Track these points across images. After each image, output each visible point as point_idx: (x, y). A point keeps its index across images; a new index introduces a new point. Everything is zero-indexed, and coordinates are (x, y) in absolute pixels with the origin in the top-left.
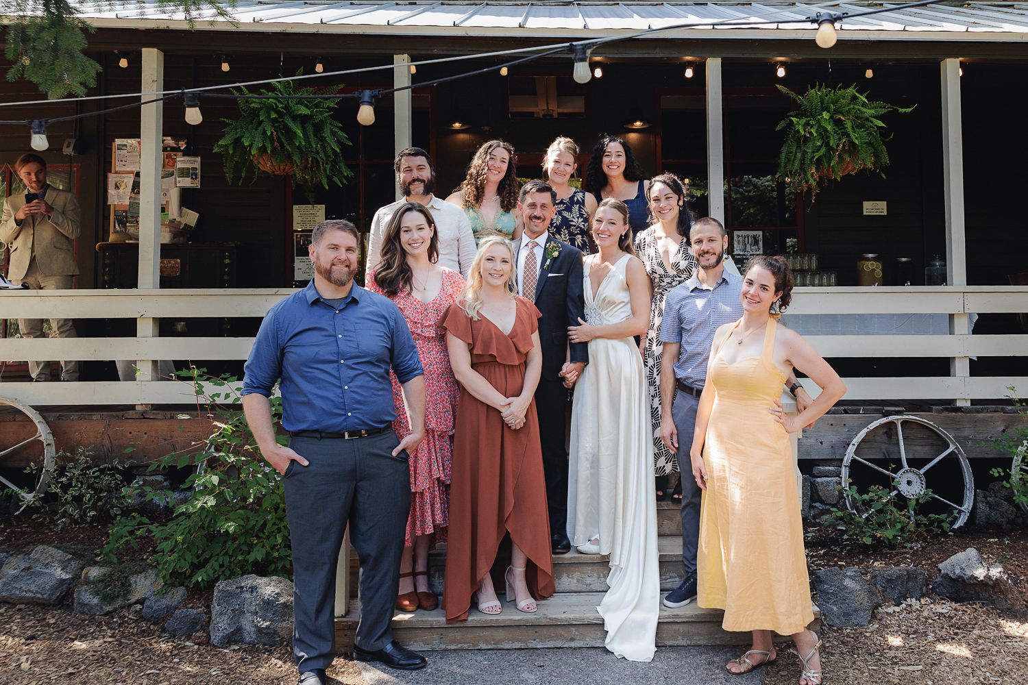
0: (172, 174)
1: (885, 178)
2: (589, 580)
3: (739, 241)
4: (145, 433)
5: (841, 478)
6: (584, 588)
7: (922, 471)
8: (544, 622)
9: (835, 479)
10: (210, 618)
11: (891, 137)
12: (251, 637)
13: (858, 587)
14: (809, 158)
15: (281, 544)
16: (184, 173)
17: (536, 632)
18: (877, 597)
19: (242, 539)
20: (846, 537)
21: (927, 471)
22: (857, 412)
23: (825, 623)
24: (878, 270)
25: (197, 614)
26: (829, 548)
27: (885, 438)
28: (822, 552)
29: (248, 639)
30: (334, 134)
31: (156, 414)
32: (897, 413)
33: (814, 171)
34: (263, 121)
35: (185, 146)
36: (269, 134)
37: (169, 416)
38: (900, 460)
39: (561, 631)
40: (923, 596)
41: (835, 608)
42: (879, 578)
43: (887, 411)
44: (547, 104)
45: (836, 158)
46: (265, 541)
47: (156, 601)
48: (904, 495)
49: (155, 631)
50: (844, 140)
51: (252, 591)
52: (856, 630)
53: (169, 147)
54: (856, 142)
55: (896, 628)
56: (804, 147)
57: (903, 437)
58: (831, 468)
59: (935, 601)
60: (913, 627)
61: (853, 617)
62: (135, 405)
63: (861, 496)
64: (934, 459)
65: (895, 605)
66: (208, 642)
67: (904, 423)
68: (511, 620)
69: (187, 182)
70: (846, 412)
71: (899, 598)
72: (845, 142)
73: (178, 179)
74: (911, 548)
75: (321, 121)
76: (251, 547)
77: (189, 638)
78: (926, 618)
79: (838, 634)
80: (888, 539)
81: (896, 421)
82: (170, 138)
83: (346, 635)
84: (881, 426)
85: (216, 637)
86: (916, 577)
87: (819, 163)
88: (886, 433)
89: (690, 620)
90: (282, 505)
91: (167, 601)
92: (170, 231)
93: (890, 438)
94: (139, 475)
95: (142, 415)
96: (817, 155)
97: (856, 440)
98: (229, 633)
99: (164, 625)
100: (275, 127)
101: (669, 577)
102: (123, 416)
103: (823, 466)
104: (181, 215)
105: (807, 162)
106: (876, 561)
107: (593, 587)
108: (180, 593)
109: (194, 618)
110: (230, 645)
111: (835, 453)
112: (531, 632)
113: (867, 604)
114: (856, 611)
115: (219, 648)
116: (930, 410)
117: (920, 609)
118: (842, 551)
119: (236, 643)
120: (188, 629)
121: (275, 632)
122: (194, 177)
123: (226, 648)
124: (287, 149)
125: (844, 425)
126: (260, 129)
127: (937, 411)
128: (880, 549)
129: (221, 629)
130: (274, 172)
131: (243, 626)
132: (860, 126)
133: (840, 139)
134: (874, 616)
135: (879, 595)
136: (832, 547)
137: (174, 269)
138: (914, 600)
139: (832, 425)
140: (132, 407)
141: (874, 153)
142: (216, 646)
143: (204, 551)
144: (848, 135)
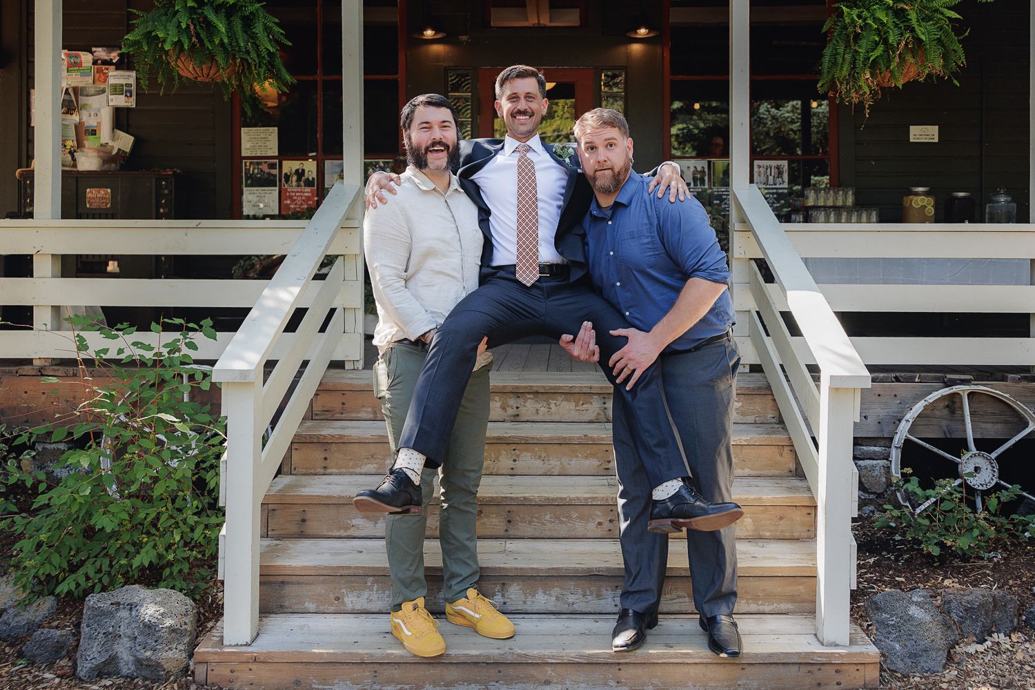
0: (103, 91)
1: (958, 85)
2: (571, 598)
3: (760, 172)
4: (44, 393)
5: (891, 461)
6: (565, 608)
7: (994, 455)
8: (510, 659)
9: (882, 462)
10: (78, 641)
11: (966, 34)
12: (129, 669)
13: (928, 618)
14: (862, 60)
15: (179, 542)
16: (117, 89)
17: (499, 672)
18: (953, 631)
19: (126, 537)
20: (898, 538)
21: (1000, 455)
22: (911, 380)
23: (885, 666)
24: (929, 207)
25: (62, 636)
26: (880, 554)
27: (946, 412)
28: (872, 560)
29: (125, 671)
30: (267, 29)
31: (56, 370)
32: (963, 382)
33: (868, 76)
34: (178, 11)
35: (117, 58)
36: (184, 27)
37: (71, 373)
38: (965, 441)
39: (532, 671)
40: (1015, 630)
41: (897, 646)
42: (954, 604)
43: (951, 380)
44: (538, 16)
45: (897, 59)
46: (157, 539)
47: (16, 615)
48: (971, 485)
49: (9, 656)
50: (908, 35)
51: (131, 608)
52: (927, 678)
53: (100, 59)
54: (923, 37)
55: (982, 678)
56: (855, 46)
57: (970, 411)
58: (877, 449)
59: (1030, 637)
60: (1005, 676)
61: (922, 660)
62: (32, 359)
63: (925, 491)
64: (1008, 440)
65: (978, 643)
66: (74, 674)
67: (971, 395)
68: (466, 655)
69: (121, 101)
70: (897, 379)
71: (982, 632)
72: (908, 38)
73: (110, 97)
74: (990, 560)
75: (252, 13)
76: (138, 546)
77: (50, 666)
78: (1020, 662)
79: (903, 684)
80: (962, 549)
81: (961, 393)
82: (100, 49)
83: (250, 670)
84: (943, 398)
85: (84, 668)
86: (1005, 606)
87: (874, 66)
88: (948, 406)
89: (704, 661)
90: (180, 493)
91: (29, 615)
92: (99, 157)
93: (953, 412)
94: (39, 442)
95: (40, 371)
96: (873, 55)
97: (911, 415)
98: (98, 665)
99: (21, 648)
100: (193, 19)
101: (676, 597)
102: (17, 372)
103: (867, 445)
104: (113, 138)
105: (860, 64)
106: (946, 577)
107: (577, 607)
108: (47, 604)
109: (57, 642)
110: (101, 678)
111: (882, 431)
112: (493, 671)
113: (941, 642)
114: (925, 651)
115: (86, 683)
116: (1004, 379)
117: (1011, 649)
118: (897, 560)
119: (109, 675)
120: (51, 655)
121: (158, 665)
122: (128, 95)
123: (96, 683)
124: (208, 48)
125: (895, 396)
126: (175, 20)
127: (1013, 380)
128: (948, 561)
129: (89, 659)
130: (196, 78)
131: (119, 655)
132: (927, 19)
133: (902, 34)
134: (950, 658)
135: (954, 627)
136: (884, 553)
137: (104, 200)
138: (1002, 635)
139: (879, 395)
140: (29, 362)
141: (943, 54)
142: (83, 680)
143: (78, 551)
144: (913, 30)
